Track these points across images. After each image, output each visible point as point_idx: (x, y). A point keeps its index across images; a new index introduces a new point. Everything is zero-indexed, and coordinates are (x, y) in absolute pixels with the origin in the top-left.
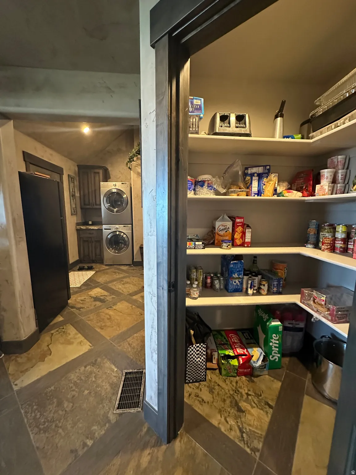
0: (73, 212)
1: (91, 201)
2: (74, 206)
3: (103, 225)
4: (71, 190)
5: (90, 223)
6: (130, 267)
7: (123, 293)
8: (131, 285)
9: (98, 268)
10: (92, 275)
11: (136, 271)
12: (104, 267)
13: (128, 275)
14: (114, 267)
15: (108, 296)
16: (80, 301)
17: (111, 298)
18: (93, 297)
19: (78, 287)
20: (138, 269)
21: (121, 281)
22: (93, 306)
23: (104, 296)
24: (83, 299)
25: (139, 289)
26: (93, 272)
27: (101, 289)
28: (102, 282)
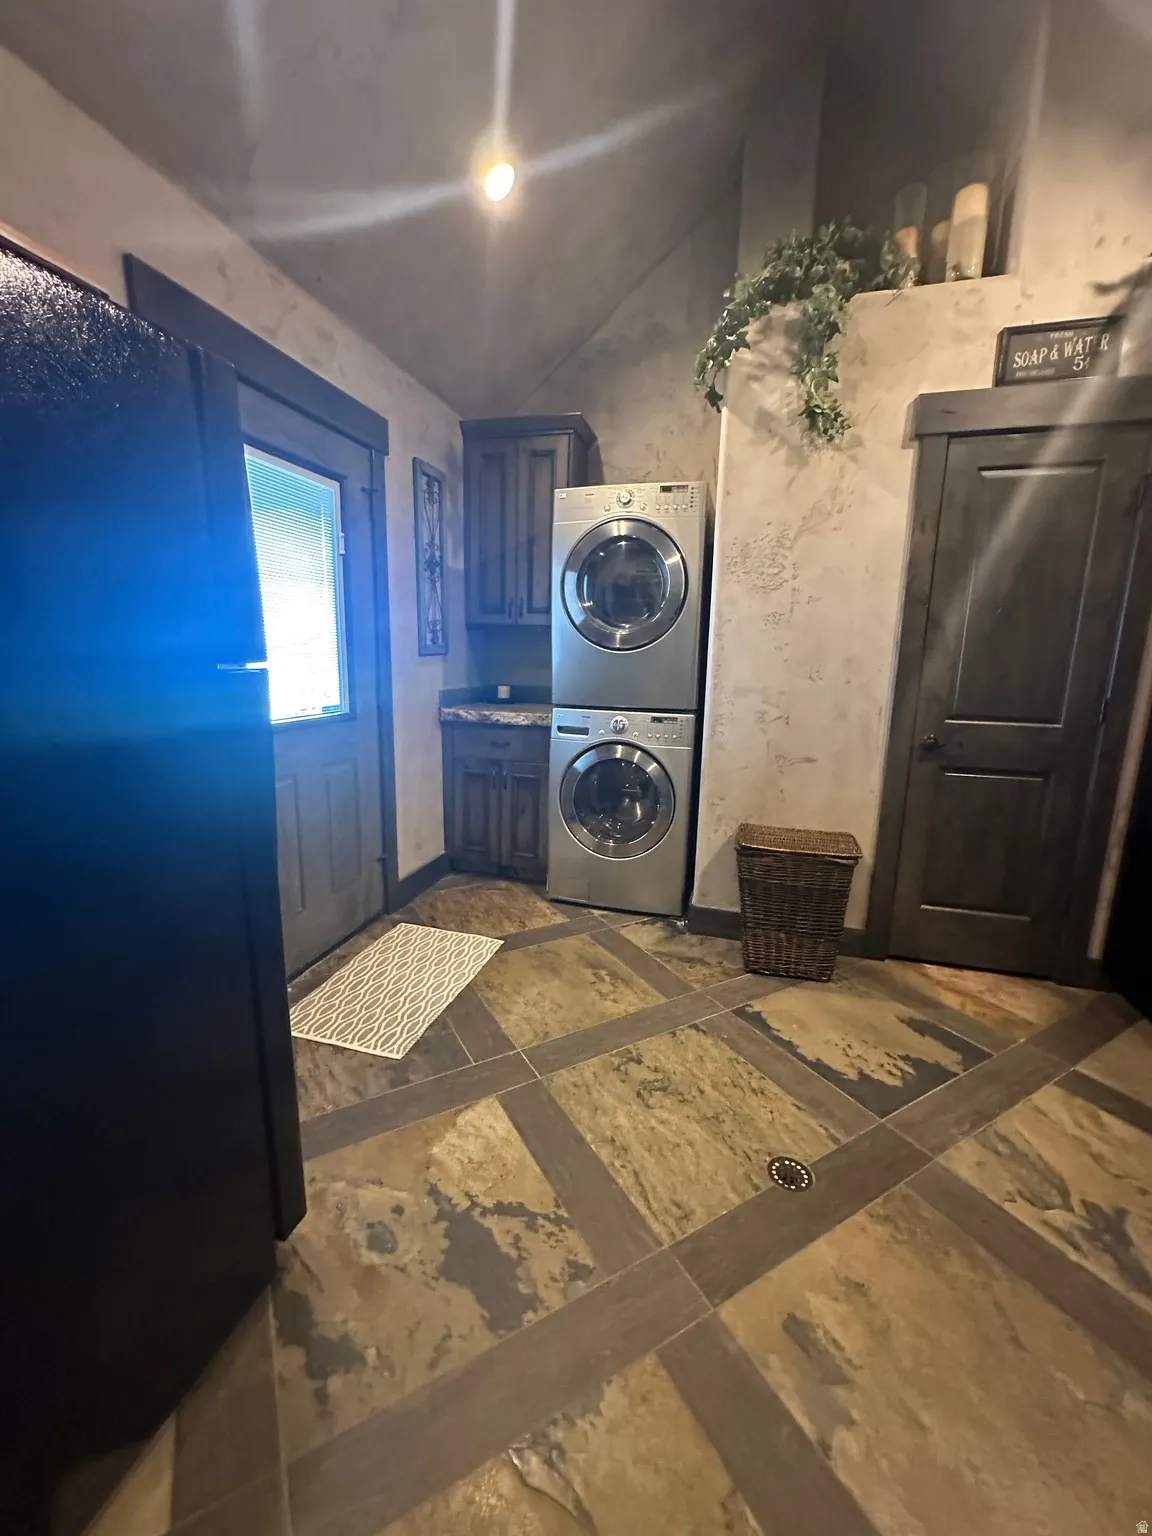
0: (429, 643)
1: (509, 594)
2: (435, 613)
3: (554, 709)
4: (426, 539)
5: (504, 692)
6: (673, 936)
7: (641, 1221)
8: (688, 1117)
9: (520, 914)
10: (480, 968)
11: (705, 971)
12: (545, 915)
13: (664, 1000)
14: (590, 923)
15: (546, 1223)
16: (362, 1237)
17: (563, 1269)
18: (445, 1212)
19: (394, 1062)
20: (713, 961)
21: (625, 1059)
22: (427, 1353)
23: (516, 1225)
24: (387, 1217)
25: (756, 1188)
26: (490, 939)
27: (507, 1119)
28: (522, 1041)
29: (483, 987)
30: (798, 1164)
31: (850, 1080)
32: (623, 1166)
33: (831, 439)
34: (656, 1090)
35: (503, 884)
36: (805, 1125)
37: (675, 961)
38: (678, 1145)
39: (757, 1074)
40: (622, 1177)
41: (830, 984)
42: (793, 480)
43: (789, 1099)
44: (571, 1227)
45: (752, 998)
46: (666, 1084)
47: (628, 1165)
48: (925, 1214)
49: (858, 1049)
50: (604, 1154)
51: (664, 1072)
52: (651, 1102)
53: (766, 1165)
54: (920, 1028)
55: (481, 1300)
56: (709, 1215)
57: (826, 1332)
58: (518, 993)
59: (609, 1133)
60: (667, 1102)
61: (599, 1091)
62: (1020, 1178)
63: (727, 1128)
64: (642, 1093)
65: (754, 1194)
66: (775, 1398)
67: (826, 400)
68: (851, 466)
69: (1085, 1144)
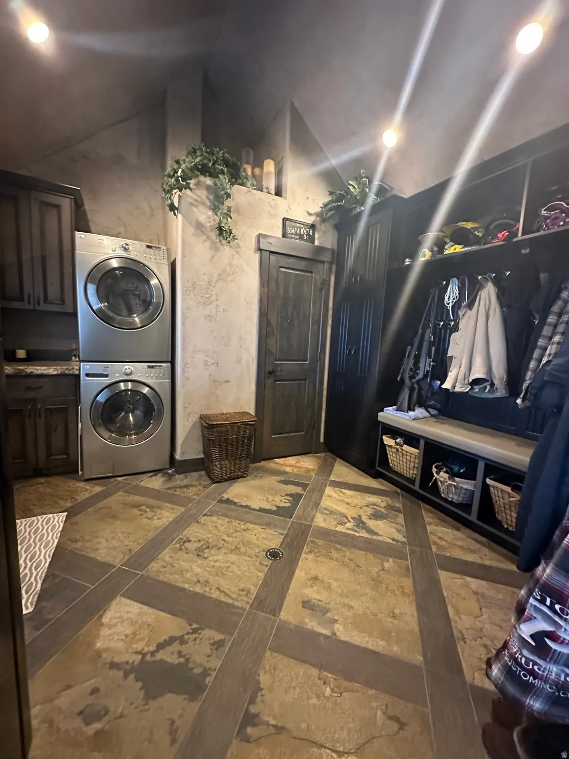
1: (27, 290)
3: (82, 363)
5: (21, 354)
6: (171, 478)
7: (232, 606)
8: (225, 553)
9: (68, 494)
10: (59, 534)
11: (194, 489)
12: (87, 490)
13: (183, 509)
14: (120, 485)
15: (190, 636)
16: (78, 723)
17: (211, 649)
18: (128, 670)
19: (29, 615)
20: (196, 483)
21: (182, 543)
22: (167, 740)
23: (176, 647)
24: (89, 700)
25: (267, 566)
26: (55, 515)
27: (135, 603)
28: (117, 561)
29: (69, 543)
30: (275, 549)
31: (275, 510)
32: (210, 589)
33: (229, 242)
34: (205, 549)
35: (42, 480)
36: (269, 534)
37: (178, 490)
38: (228, 567)
39: (242, 523)
40: (213, 594)
41: (248, 477)
42: (213, 257)
43: (258, 527)
44: (203, 629)
45: (221, 494)
46: (208, 545)
47: (212, 587)
48: (320, 544)
49: (271, 498)
50: (198, 589)
51: (203, 540)
52: (206, 555)
53: (265, 555)
54: (286, 482)
55: (178, 693)
56: (256, 587)
57: (315, 599)
58: (97, 537)
59: (195, 579)
60: (213, 552)
61: (178, 563)
62: (336, 519)
63: (243, 550)
64: (199, 553)
65: (267, 569)
66: (314, 632)
67: (226, 225)
68: (236, 255)
69: (343, 501)
